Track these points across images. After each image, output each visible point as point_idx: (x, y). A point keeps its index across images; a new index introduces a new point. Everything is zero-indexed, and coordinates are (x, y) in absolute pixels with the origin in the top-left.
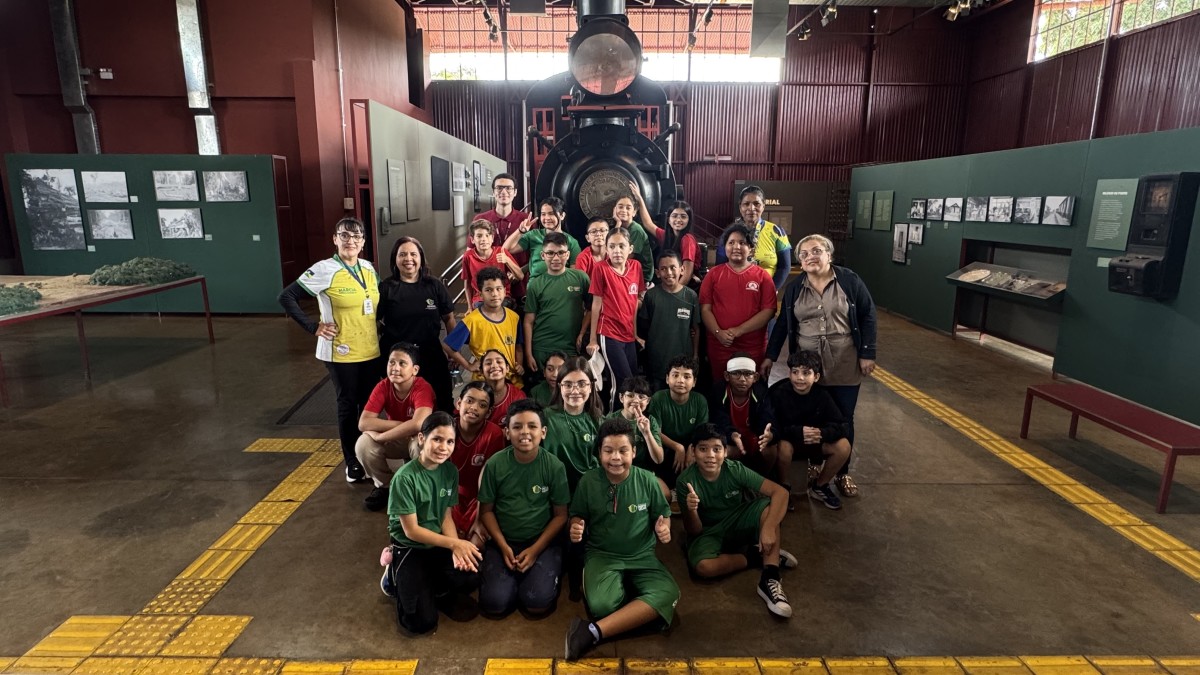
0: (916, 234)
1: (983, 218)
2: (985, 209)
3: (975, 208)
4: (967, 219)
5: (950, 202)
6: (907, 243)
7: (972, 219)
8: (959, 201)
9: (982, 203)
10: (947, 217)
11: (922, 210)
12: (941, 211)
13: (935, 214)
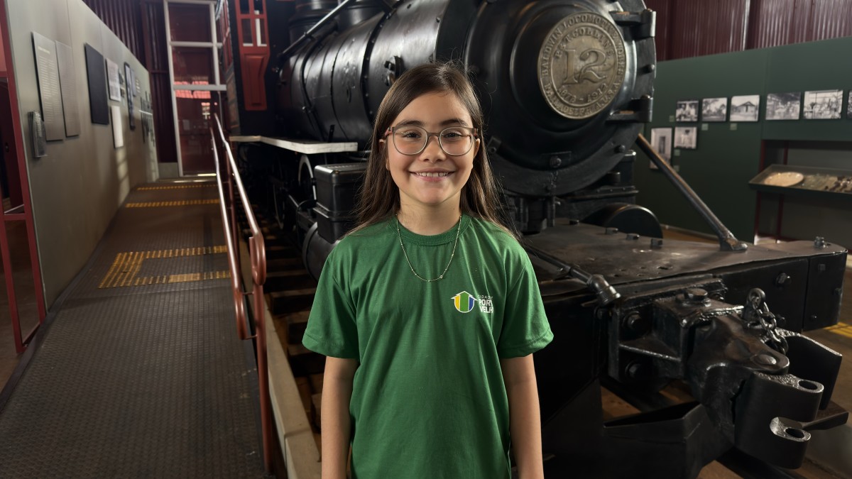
0: (686, 138)
1: (795, 115)
2: (797, 106)
3: (780, 105)
4: (768, 118)
5: (737, 101)
6: (673, 148)
7: (776, 117)
8: (755, 100)
9: (792, 99)
10: (735, 117)
11: (693, 112)
12: (724, 111)
13: (715, 114)
